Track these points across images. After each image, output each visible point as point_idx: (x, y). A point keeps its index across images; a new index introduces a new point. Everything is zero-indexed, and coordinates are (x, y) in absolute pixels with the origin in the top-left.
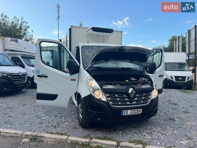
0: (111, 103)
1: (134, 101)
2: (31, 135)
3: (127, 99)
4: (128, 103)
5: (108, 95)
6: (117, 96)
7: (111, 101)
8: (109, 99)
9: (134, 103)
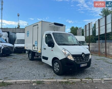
0: (76, 61)
1: (84, 60)
2: (36, 81)
3: (82, 59)
4: (82, 61)
5: (74, 58)
6: (78, 58)
7: (76, 60)
8: (75, 59)
9: (84, 61)
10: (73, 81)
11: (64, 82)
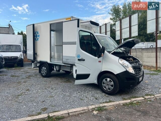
5: (135, 70)
7: (136, 73)
10: (138, 101)
11: (128, 103)
